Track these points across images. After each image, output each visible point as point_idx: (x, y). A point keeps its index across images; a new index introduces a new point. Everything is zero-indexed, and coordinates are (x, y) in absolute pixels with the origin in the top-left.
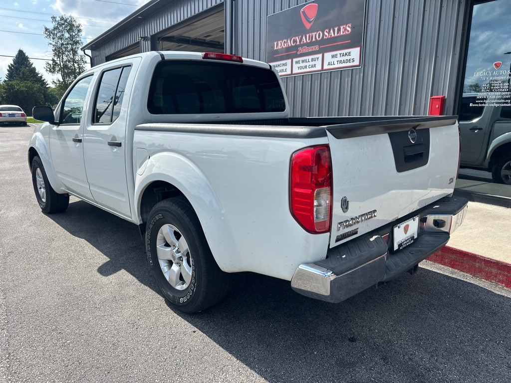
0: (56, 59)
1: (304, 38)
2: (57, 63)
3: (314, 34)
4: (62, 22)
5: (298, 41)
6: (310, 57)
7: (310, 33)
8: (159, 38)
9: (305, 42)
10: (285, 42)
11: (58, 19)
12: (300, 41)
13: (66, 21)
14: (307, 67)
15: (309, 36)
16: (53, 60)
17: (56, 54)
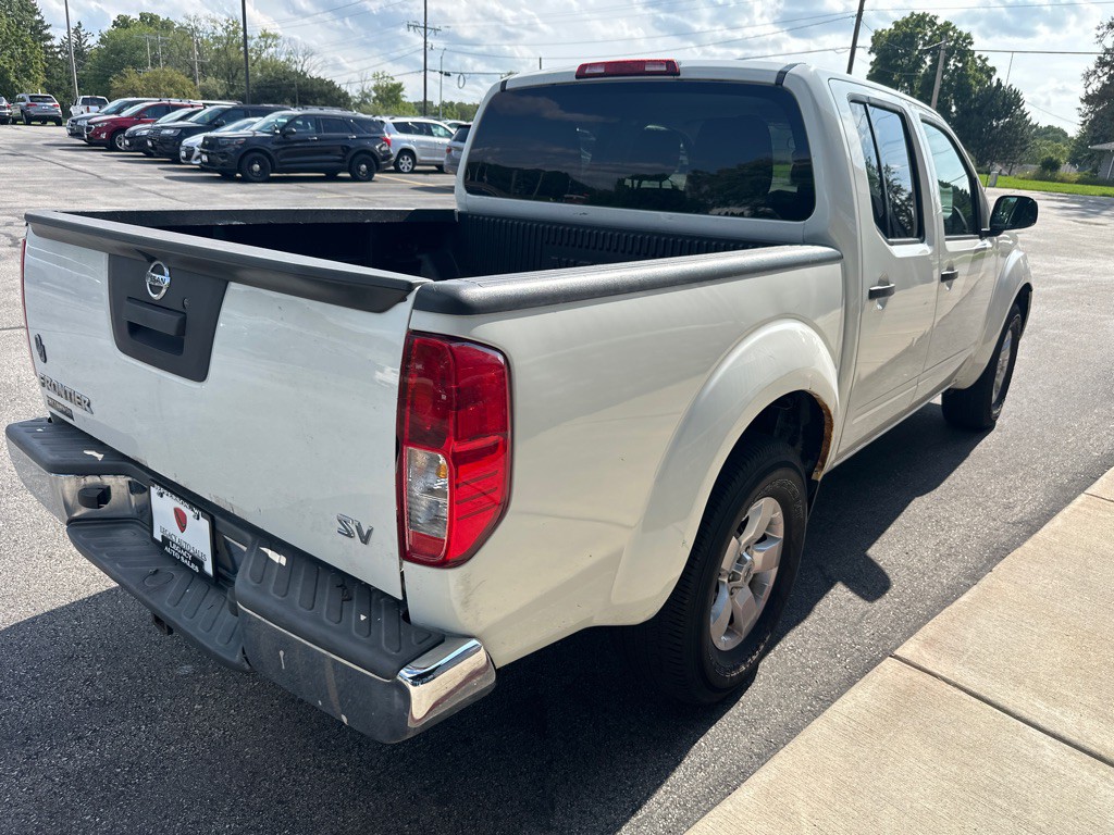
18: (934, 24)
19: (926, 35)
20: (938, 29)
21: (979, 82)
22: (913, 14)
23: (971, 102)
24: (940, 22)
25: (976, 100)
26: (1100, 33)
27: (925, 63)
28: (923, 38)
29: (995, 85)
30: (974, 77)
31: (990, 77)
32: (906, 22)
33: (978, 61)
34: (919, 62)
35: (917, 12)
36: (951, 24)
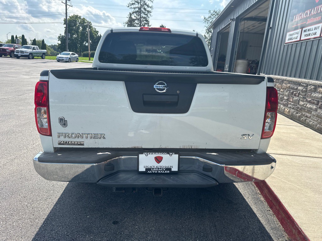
0: (206, 35)
1: (313, 10)
2: (206, 37)
3: (320, 6)
4: (214, 13)
5: (309, 13)
6: (313, 27)
7: (317, 6)
8: (241, 19)
9: (313, 14)
10: (300, 16)
11: (212, 12)
12: (310, 14)
13: (216, 12)
14: (311, 35)
15: (317, 8)
16: (205, 36)
17: (207, 32)
18: (81, 18)
19: (79, 21)
20: (82, 20)
21: (95, 35)
22: (74, 15)
23: (95, 40)
24: (82, 18)
25: (96, 39)
26: (124, 25)
27: (80, 28)
28: (78, 22)
29: (100, 36)
30: (94, 33)
31: (98, 34)
32: (73, 17)
33: (94, 29)
34: (78, 28)
35: (75, 14)
36: (85, 19)
